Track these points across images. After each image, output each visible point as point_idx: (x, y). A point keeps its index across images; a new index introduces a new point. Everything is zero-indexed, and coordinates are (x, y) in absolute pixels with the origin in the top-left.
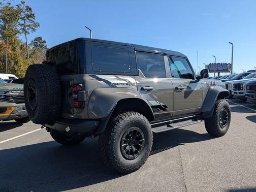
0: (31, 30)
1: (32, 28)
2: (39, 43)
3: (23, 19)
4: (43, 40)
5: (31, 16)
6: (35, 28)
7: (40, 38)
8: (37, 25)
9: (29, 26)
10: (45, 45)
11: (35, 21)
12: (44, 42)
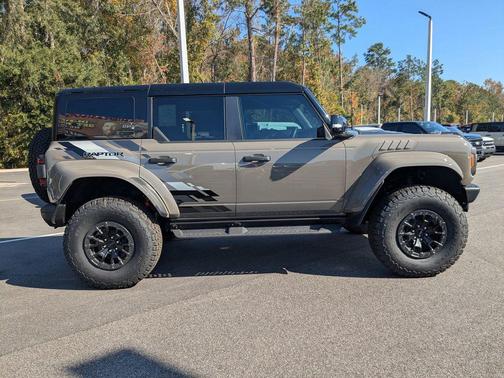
0: (348, 34)
1: (351, 31)
2: (376, 56)
3: (336, 16)
4: (384, 48)
5: (349, 9)
6: (356, 30)
7: (379, 46)
8: (359, 23)
9: (345, 27)
10: (388, 57)
11: (357, 16)
12: (387, 52)
